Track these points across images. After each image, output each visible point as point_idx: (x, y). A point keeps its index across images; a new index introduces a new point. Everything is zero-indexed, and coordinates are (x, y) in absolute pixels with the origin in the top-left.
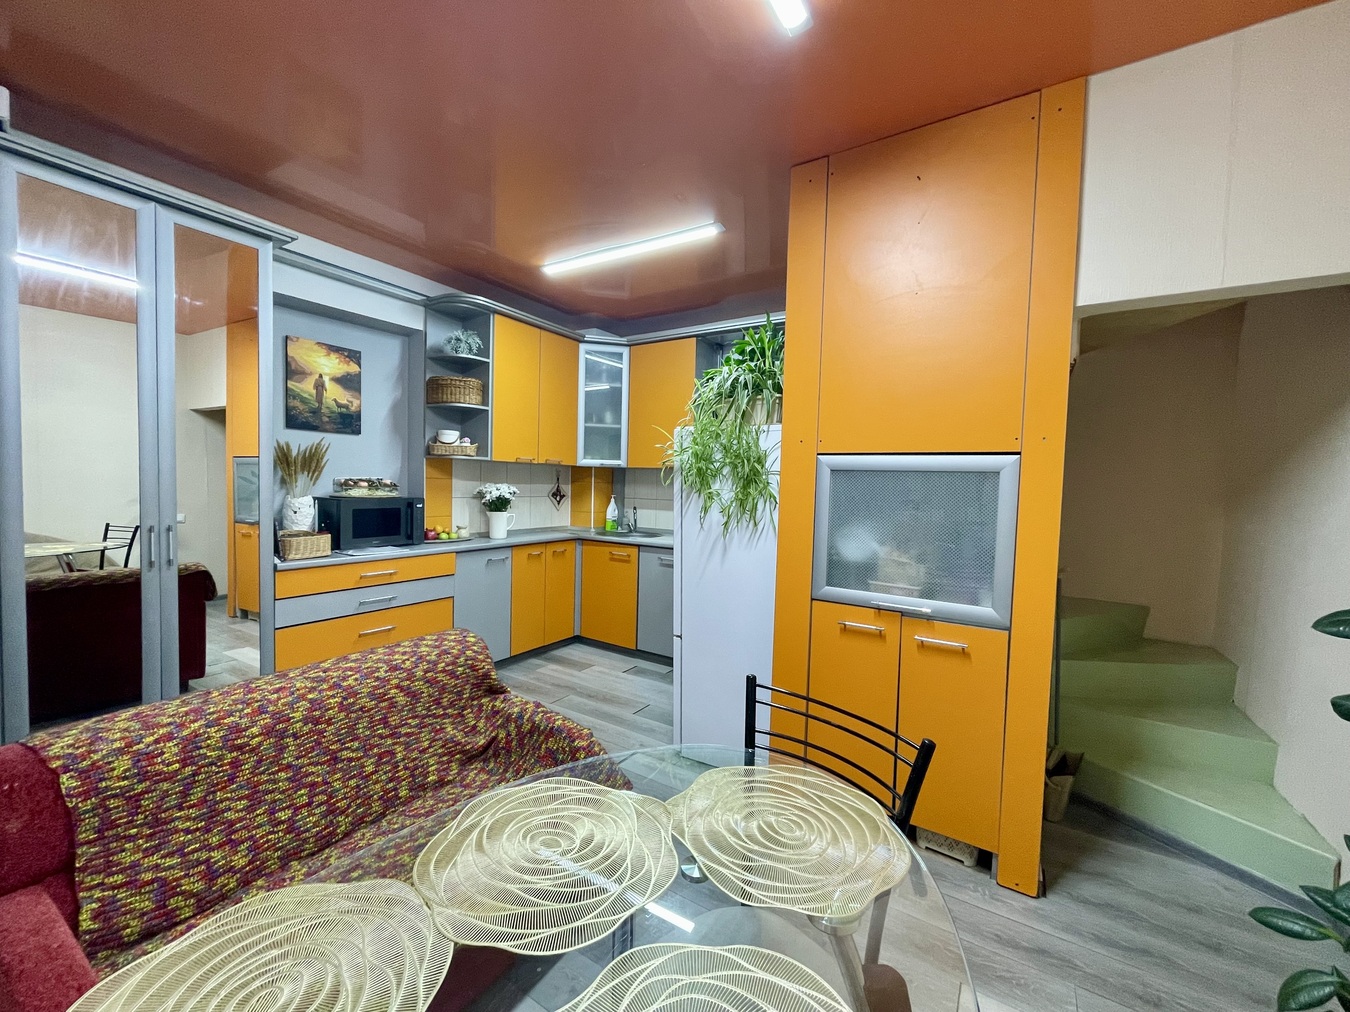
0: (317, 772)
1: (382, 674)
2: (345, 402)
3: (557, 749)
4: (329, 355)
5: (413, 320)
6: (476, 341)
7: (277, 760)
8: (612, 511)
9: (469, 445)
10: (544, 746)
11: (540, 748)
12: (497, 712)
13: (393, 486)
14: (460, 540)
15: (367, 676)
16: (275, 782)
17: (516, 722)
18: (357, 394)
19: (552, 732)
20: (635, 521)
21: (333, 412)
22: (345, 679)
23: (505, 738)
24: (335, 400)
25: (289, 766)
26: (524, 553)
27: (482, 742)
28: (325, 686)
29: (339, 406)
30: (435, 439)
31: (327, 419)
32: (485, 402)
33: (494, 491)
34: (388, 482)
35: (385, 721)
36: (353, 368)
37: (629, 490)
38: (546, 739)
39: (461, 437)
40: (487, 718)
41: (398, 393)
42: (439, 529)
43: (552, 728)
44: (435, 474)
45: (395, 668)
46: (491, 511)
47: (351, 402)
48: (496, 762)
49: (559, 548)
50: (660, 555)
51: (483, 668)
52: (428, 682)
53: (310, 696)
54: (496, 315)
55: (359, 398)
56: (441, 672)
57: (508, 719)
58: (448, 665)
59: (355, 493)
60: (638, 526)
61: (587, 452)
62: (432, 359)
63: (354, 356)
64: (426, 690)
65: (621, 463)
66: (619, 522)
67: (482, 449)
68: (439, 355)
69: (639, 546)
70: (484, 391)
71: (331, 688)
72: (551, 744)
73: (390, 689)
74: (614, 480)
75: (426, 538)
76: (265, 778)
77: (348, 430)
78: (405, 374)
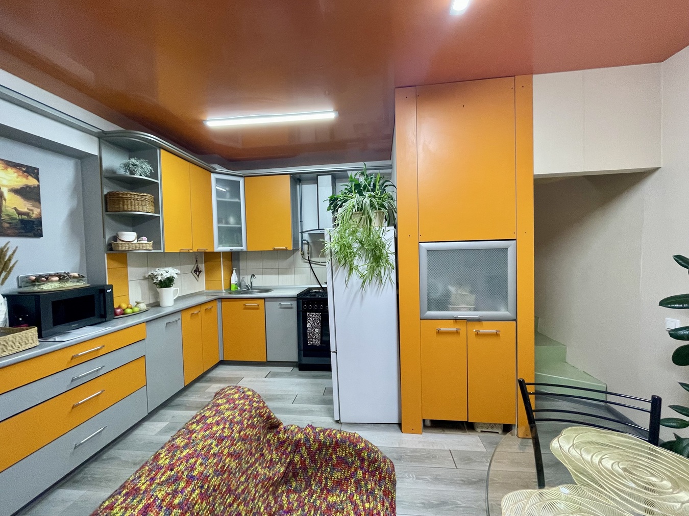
1: (215, 449)
2: (25, 210)
3: (346, 455)
4: (6, 169)
5: (89, 146)
6: (148, 168)
8: (234, 278)
9: (146, 242)
10: (334, 456)
11: (331, 459)
12: (284, 442)
13: (80, 278)
14: (141, 312)
15: (206, 457)
17: (305, 445)
18: (37, 203)
19: (337, 445)
20: (251, 283)
21: (15, 219)
22: (192, 468)
23: (301, 460)
24: (15, 209)
26: (187, 315)
27: (282, 470)
28: (183, 484)
29: (20, 213)
30: (115, 238)
31: (8, 225)
32: (157, 211)
33: (164, 273)
34: (76, 275)
36: (32, 182)
37: (242, 264)
38: (334, 450)
39: (138, 238)
40: (277, 449)
41: (75, 203)
42: (124, 306)
43: (337, 442)
44: (115, 264)
45: (221, 440)
46: (161, 287)
47: (32, 210)
48: (296, 480)
49: (208, 306)
50: (280, 303)
51: (266, 412)
52: (243, 440)
53: (176, 501)
54: (162, 150)
55: (39, 207)
56: (247, 427)
57: (297, 444)
58: (248, 420)
59: (47, 287)
60: (253, 285)
61: (221, 242)
62: (109, 178)
63: (32, 172)
65: (244, 248)
66: (239, 284)
67: (157, 244)
68: (114, 175)
69: (264, 298)
70: (156, 203)
71: (188, 483)
72: (340, 453)
73: (225, 460)
74: (233, 258)
75: (116, 315)
77: (30, 234)
78: (81, 188)
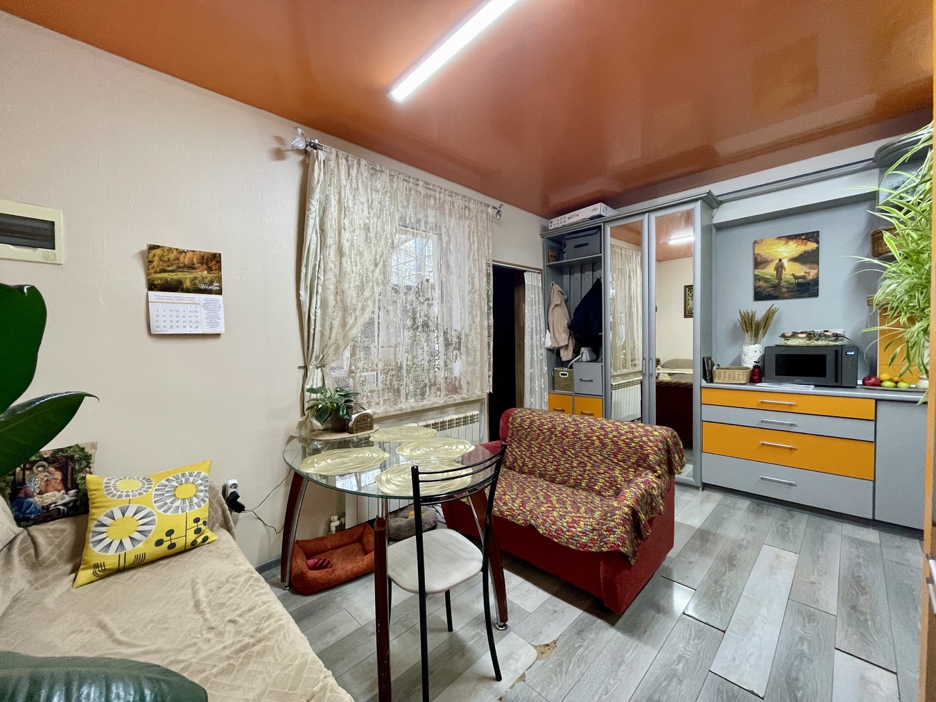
0: (558, 453)
2: (802, 274)
4: (787, 243)
7: (548, 441)
13: (840, 336)
16: (546, 448)
18: (815, 265)
21: (792, 284)
24: (793, 275)
25: (550, 445)
29: (796, 278)
31: (786, 290)
34: (833, 333)
35: (587, 449)
36: (811, 246)
42: (884, 377)
47: (809, 273)
55: (817, 268)
63: (813, 237)
64: (610, 445)
76: (544, 444)
77: (807, 294)
